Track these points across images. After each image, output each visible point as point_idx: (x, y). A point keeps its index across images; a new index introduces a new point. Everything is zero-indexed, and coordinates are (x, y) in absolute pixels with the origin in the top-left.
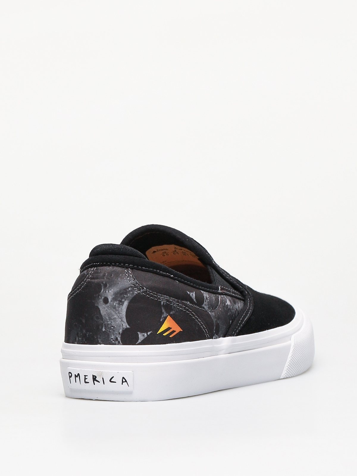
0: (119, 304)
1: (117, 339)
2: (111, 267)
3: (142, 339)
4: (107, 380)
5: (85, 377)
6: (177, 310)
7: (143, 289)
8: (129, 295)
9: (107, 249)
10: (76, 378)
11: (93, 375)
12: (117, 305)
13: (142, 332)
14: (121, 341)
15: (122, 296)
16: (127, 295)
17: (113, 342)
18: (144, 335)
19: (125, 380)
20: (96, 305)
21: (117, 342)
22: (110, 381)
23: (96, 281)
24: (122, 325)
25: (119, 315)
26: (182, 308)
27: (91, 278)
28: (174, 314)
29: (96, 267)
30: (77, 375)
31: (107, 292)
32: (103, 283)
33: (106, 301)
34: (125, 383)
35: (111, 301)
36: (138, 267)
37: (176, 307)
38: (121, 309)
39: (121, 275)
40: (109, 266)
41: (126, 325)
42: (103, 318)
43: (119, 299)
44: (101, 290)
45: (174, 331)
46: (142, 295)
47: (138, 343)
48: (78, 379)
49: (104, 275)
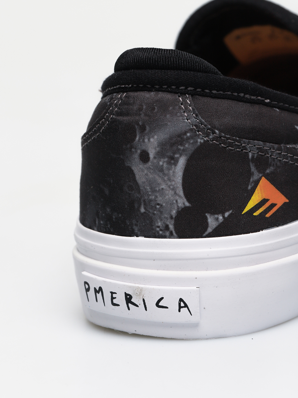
0: (169, 163)
1: (167, 228)
2: (152, 93)
3: (214, 226)
4: (151, 304)
5: (112, 296)
6: (278, 163)
7: (214, 133)
8: (187, 146)
9: (145, 59)
10: (97, 293)
11: (125, 293)
12: (165, 165)
13: (213, 213)
14: (175, 231)
15: (175, 148)
16: (184, 146)
17: (161, 232)
18: (217, 219)
19: (184, 303)
20: (127, 164)
21: (168, 234)
22: (157, 305)
23: (125, 119)
24: (177, 201)
25: (169, 183)
26: (287, 159)
27: (118, 114)
28: (272, 173)
29: (126, 92)
30: (98, 290)
31: (146, 140)
32: (138, 124)
33: (145, 157)
34: (184, 310)
35: (155, 158)
36: (203, 90)
37: (277, 158)
38: (174, 172)
39: (171, 108)
40: (150, 90)
41: (183, 202)
42: (141, 188)
43: (169, 154)
44: (135, 136)
45: (273, 205)
46: (212, 144)
47: (207, 233)
48: (99, 295)
49: (140, 109)
